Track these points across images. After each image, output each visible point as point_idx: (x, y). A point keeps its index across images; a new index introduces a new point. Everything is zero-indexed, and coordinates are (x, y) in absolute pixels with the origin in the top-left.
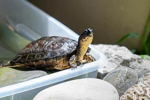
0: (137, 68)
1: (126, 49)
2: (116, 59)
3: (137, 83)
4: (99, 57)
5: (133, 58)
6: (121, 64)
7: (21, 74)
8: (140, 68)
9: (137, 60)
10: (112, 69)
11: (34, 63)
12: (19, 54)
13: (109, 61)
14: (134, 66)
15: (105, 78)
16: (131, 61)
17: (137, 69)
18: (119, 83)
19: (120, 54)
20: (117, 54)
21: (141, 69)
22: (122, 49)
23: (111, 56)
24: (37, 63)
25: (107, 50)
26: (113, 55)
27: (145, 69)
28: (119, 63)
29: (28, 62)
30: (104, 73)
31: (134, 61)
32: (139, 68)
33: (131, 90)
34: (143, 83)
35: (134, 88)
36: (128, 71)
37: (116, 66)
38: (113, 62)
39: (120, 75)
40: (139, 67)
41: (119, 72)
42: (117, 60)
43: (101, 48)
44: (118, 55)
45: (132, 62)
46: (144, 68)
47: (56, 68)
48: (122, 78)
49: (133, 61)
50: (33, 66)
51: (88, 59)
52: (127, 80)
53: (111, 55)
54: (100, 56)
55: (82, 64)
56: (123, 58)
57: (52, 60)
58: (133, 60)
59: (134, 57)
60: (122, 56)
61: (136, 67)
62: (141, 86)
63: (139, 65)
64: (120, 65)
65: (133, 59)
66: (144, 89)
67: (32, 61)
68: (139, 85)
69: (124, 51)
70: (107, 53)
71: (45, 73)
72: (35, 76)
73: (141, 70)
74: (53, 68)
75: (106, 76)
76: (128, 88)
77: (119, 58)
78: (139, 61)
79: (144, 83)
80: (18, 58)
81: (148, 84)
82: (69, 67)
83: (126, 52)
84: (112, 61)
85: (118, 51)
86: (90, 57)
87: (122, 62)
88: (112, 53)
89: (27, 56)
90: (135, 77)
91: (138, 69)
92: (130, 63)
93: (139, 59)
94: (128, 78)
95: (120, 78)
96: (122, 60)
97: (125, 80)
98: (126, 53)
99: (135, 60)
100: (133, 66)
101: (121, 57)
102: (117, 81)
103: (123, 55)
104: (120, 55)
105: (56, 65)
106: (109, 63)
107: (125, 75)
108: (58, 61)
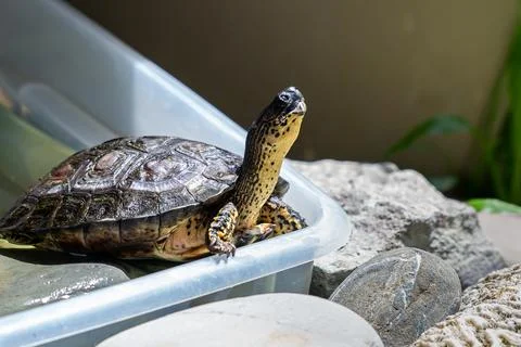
0: (458, 251)
1: (421, 180)
2: (381, 218)
3: (456, 310)
4: (317, 215)
5: (445, 213)
6: (398, 237)
7: (29, 275)
8: (470, 250)
9: (457, 223)
10: (367, 256)
11: (80, 236)
12: (25, 201)
13: (356, 226)
14: (448, 242)
15: (338, 290)
16: (437, 225)
17: (459, 256)
18: (391, 309)
19: (397, 197)
20: (386, 200)
21: (473, 253)
22: (404, 180)
23: (362, 206)
24: (88, 236)
25: (351, 182)
26: (371, 204)
27: (489, 254)
28: (394, 232)
29: (55, 231)
30: (337, 270)
31: (447, 224)
32: (467, 252)
33: (433, 337)
34: (479, 310)
35: (446, 329)
36: (422, 265)
37: (380, 245)
38: (369, 229)
39: (394, 278)
40: (467, 247)
41: (391, 267)
42: (384, 221)
43: (329, 176)
44: (388, 204)
45: (440, 230)
46: (483, 249)
47: (159, 253)
48: (403, 291)
49: (443, 227)
50: (77, 245)
51: (277, 220)
52: (421, 301)
53: (362, 201)
54: (321, 211)
55: (254, 239)
56: (406, 215)
57: (144, 226)
58: (443, 221)
59: (450, 210)
60: (402, 206)
61: (453, 247)
62: (471, 322)
63: (466, 240)
64: (393, 241)
65: (442, 216)
66: (481, 335)
67: (73, 229)
68: (462, 318)
69: (410, 187)
70: (351, 196)
71: (118, 272)
72: (79, 285)
73: (472, 257)
74: (149, 255)
75: (343, 285)
76: (422, 330)
77: (392, 215)
78: (467, 223)
79: (483, 312)
80: (22, 215)
81: (495, 316)
82: (206, 251)
83: (420, 191)
84: (365, 225)
85: (388, 189)
86: (285, 213)
87: (405, 230)
88: (369, 197)
89: (53, 208)
90: (449, 287)
91: (463, 254)
92: (433, 235)
93: (465, 218)
94: (422, 291)
95: (394, 292)
96: (402, 223)
97: (412, 299)
98: (417, 196)
99: (451, 220)
100: (443, 244)
101: (399, 210)
102: (382, 303)
103: (406, 203)
104: (397, 204)
105: (160, 242)
106: (355, 231)
107: (413, 281)
108: (167, 231)
